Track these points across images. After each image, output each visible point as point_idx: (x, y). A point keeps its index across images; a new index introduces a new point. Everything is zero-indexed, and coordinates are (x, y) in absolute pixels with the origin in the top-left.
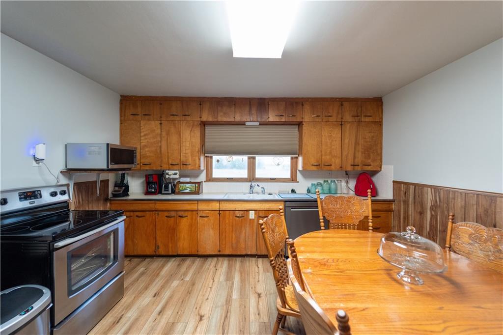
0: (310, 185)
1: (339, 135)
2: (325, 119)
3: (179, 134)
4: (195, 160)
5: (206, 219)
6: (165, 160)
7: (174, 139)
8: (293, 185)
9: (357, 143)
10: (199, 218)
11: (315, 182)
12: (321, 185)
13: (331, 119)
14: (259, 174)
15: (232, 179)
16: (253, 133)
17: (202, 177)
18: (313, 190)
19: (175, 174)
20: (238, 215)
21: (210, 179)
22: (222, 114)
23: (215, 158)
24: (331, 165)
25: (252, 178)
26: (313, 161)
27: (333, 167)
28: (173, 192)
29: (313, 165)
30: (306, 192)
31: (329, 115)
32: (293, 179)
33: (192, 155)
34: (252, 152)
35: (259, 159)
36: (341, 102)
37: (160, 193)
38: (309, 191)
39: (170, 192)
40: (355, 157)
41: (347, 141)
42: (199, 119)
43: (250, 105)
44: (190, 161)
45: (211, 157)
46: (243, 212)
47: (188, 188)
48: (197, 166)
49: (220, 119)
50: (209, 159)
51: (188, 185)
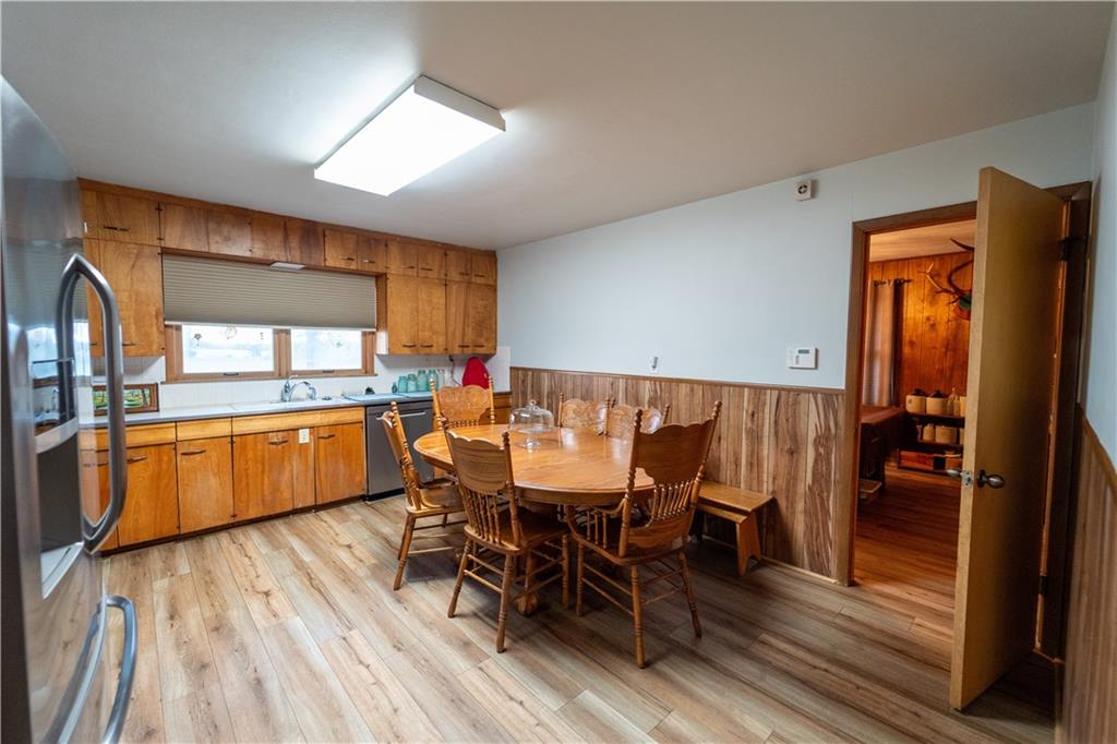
0: (396, 380)
1: (443, 301)
2: (422, 274)
5: (198, 457)
8: (367, 381)
9: (466, 315)
10: (181, 457)
11: (405, 374)
12: (415, 379)
13: (429, 274)
14: (297, 364)
15: (237, 374)
16: (289, 284)
17: (158, 372)
18: (402, 387)
20: (275, 440)
21: (175, 375)
22: (218, 238)
23: (189, 330)
24: (431, 346)
25: (282, 371)
26: (405, 340)
27: (434, 349)
29: (405, 346)
30: (390, 391)
31: (428, 267)
32: (367, 370)
33: (139, 323)
34: (283, 322)
35: (298, 335)
36: (446, 249)
38: (395, 390)
40: (464, 335)
41: (453, 310)
42: (157, 243)
43: (285, 229)
44: (134, 338)
45: (179, 328)
46: (285, 433)
49: (214, 249)
50: (174, 331)
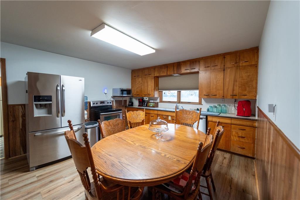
0: (208, 107)
1: (222, 77)
2: (213, 68)
3: (147, 82)
4: (152, 93)
5: (153, 117)
6: (143, 93)
7: (146, 84)
8: (199, 107)
9: (235, 81)
10: (150, 117)
11: (212, 105)
12: (216, 107)
13: (216, 67)
14: (182, 100)
16: (177, 80)
17: (158, 101)
18: (211, 110)
19: (146, 99)
20: (164, 117)
21: (161, 101)
22: (162, 72)
23: (164, 92)
24: (216, 95)
25: (179, 102)
26: (205, 93)
27: (217, 96)
28: (146, 106)
29: (204, 95)
30: (207, 111)
31: (216, 65)
32: (200, 103)
33: (152, 91)
34: (179, 89)
35: (183, 92)
36: (224, 56)
37: (142, 106)
38: (208, 110)
39: (145, 106)
40: (233, 90)
41: (228, 80)
42: (154, 76)
43: (173, 66)
44: (151, 94)
45: (162, 92)
46: (166, 116)
47: (152, 105)
48: (153, 95)
49: (161, 74)
50: (161, 92)
51: (152, 104)
